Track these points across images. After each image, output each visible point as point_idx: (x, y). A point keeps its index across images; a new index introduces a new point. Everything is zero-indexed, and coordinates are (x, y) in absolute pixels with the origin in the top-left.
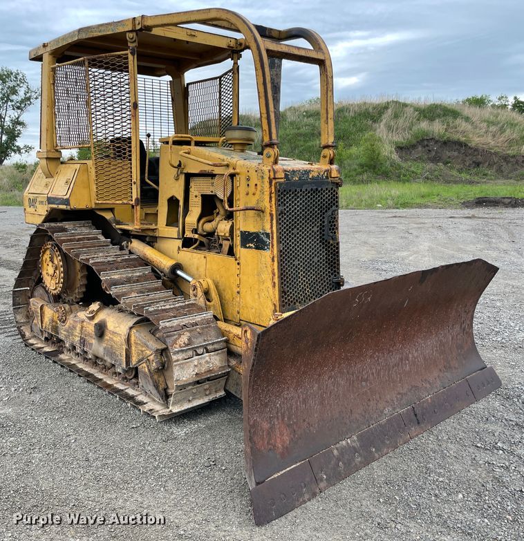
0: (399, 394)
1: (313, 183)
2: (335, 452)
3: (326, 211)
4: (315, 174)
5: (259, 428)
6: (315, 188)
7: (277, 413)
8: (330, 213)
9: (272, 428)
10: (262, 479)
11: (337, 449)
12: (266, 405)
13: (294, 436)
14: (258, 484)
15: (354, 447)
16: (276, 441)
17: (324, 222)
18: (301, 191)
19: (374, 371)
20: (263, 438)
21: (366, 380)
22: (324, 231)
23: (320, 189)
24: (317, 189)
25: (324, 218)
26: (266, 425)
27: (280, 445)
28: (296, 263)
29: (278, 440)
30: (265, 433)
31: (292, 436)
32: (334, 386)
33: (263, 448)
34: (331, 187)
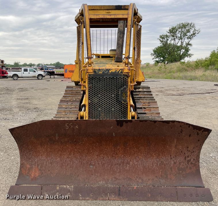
0: (115, 178)
1: (111, 75)
2: (58, 188)
3: (120, 88)
4: (114, 71)
5: (25, 166)
6: (112, 77)
7: (35, 163)
8: (122, 89)
9: (32, 168)
10: (18, 184)
11: (59, 187)
12: (30, 159)
13: (41, 175)
14: (16, 185)
15: (69, 190)
16: (32, 173)
17: (118, 93)
18: (103, 78)
19: (100, 163)
20: (26, 170)
21: (94, 165)
22: (118, 97)
23: (115, 78)
24: (113, 78)
25: (118, 91)
26: (28, 166)
27: (33, 176)
28: (100, 109)
29: (33, 174)
30: (27, 169)
31: (40, 174)
32: (70, 162)
33: (24, 174)
34: (123, 77)
